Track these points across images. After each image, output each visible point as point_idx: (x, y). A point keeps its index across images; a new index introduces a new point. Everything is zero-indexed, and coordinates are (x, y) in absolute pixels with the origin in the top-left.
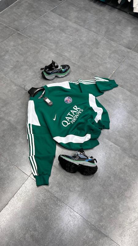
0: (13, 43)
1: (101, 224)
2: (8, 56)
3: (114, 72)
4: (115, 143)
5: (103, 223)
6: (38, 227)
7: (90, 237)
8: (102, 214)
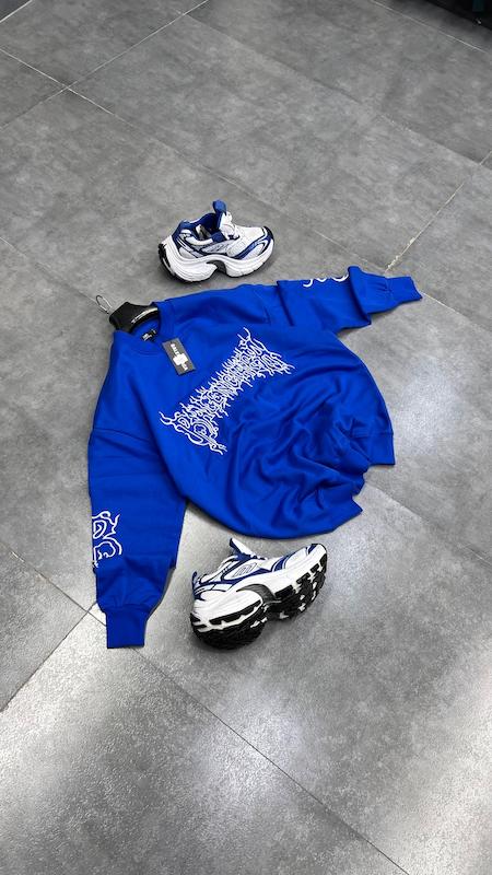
0: (47, 128)
1: (342, 792)
2: (28, 176)
3: (412, 241)
4: (403, 502)
5: (348, 789)
6: (114, 795)
7: (298, 837)
8: (345, 757)
